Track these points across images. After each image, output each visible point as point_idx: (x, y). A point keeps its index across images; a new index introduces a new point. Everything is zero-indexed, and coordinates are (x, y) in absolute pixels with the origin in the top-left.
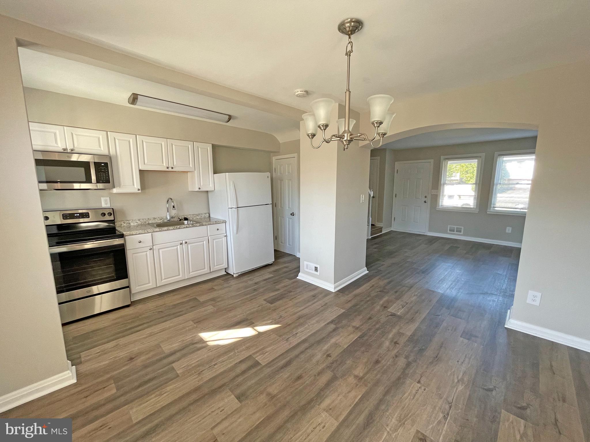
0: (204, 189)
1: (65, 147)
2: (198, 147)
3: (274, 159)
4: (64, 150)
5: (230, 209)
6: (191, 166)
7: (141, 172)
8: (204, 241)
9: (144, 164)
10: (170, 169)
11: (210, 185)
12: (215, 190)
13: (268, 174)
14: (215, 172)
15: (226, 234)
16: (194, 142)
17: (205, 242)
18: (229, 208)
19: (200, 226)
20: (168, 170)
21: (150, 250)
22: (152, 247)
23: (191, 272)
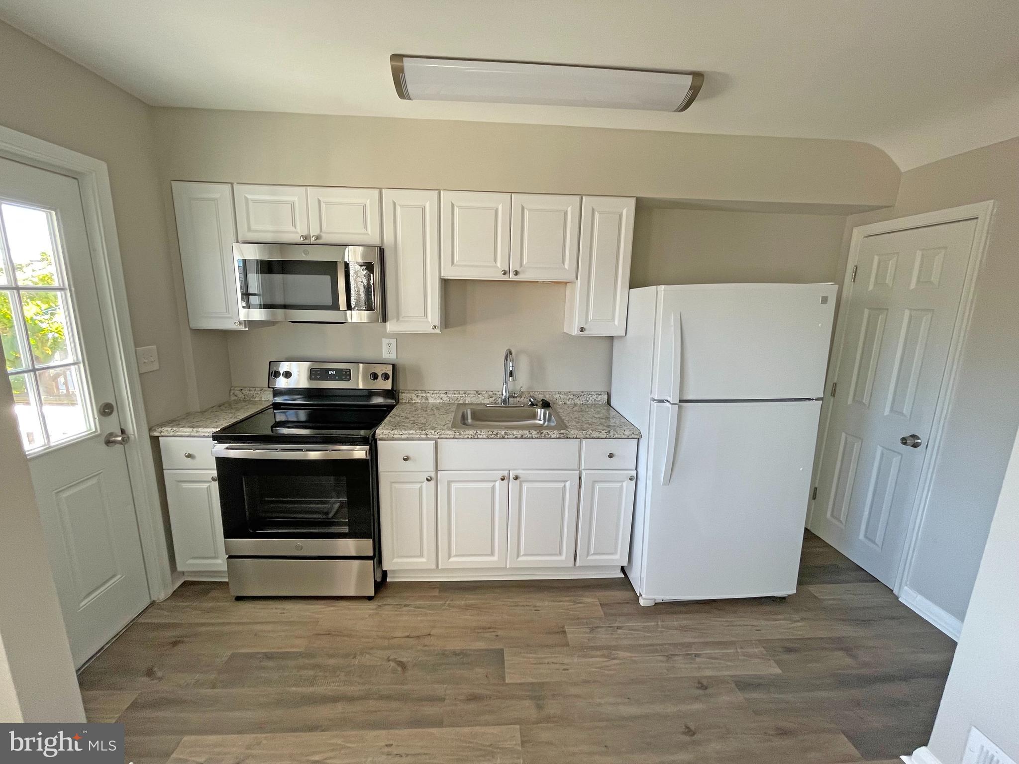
0: (594, 330)
1: (305, 233)
2: (593, 210)
3: (858, 234)
4: (305, 238)
5: (656, 404)
6: (567, 266)
7: (446, 283)
8: (567, 481)
9: (453, 263)
10: (512, 277)
11: (613, 319)
12: (627, 336)
13: (829, 289)
14: (635, 282)
15: (634, 473)
16: (584, 197)
17: (568, 484)
18: (654, 400)
19: (559, 438)
20: (505, 278)
21: (428, 480)
22: (433, 474)
23: (523, 555)
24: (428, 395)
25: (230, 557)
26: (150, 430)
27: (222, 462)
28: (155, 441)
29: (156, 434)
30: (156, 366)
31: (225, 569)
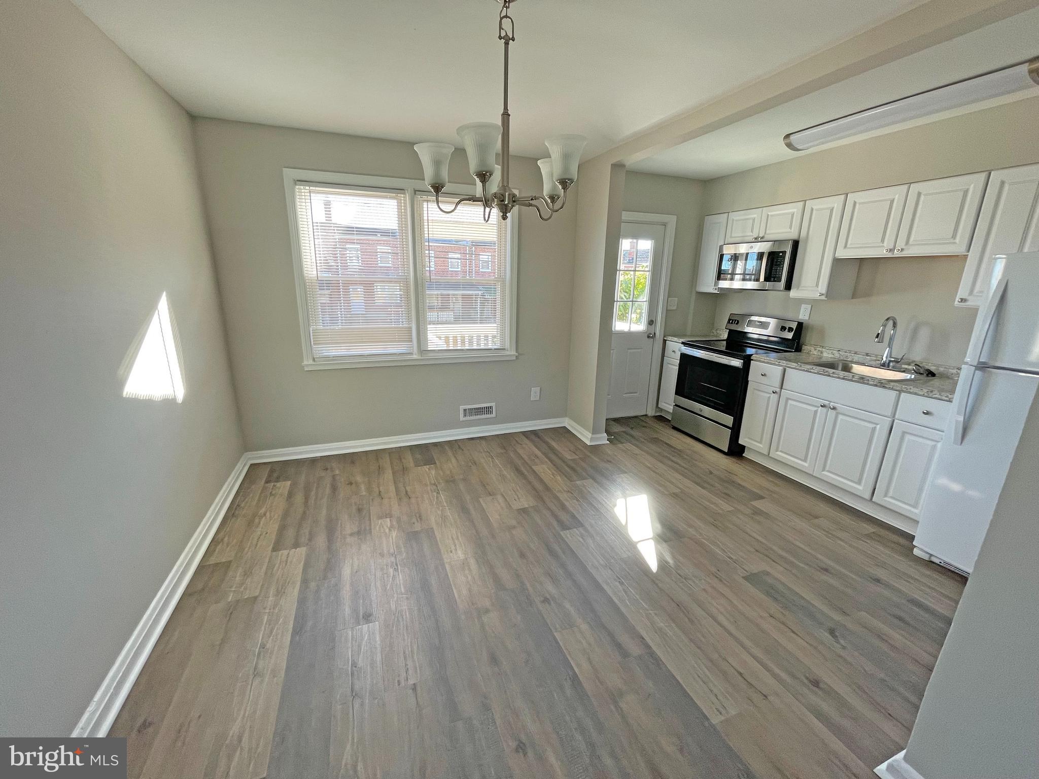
4: (756, 238)
6: (958, 240)
7: (836, 262)
8: (878, 424)
9: (845, 246)
16: (992, 172)
17: (878, 427)
20: (890, 255)
21: (773, 392)
22: (778, 390)
23: (827, 471)
24: (824, 350)
25: (676, 405)
26: (664, 337)
27: (684, 356)
28: (665, 341)
29: (665, 339)
30: (675, 308)
31: (671, 411)
